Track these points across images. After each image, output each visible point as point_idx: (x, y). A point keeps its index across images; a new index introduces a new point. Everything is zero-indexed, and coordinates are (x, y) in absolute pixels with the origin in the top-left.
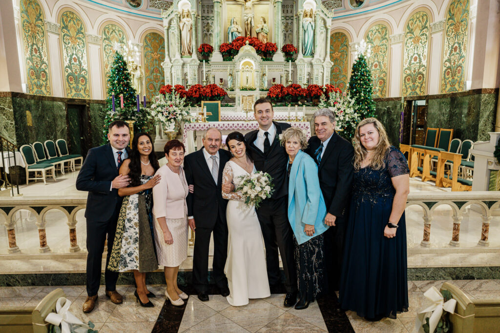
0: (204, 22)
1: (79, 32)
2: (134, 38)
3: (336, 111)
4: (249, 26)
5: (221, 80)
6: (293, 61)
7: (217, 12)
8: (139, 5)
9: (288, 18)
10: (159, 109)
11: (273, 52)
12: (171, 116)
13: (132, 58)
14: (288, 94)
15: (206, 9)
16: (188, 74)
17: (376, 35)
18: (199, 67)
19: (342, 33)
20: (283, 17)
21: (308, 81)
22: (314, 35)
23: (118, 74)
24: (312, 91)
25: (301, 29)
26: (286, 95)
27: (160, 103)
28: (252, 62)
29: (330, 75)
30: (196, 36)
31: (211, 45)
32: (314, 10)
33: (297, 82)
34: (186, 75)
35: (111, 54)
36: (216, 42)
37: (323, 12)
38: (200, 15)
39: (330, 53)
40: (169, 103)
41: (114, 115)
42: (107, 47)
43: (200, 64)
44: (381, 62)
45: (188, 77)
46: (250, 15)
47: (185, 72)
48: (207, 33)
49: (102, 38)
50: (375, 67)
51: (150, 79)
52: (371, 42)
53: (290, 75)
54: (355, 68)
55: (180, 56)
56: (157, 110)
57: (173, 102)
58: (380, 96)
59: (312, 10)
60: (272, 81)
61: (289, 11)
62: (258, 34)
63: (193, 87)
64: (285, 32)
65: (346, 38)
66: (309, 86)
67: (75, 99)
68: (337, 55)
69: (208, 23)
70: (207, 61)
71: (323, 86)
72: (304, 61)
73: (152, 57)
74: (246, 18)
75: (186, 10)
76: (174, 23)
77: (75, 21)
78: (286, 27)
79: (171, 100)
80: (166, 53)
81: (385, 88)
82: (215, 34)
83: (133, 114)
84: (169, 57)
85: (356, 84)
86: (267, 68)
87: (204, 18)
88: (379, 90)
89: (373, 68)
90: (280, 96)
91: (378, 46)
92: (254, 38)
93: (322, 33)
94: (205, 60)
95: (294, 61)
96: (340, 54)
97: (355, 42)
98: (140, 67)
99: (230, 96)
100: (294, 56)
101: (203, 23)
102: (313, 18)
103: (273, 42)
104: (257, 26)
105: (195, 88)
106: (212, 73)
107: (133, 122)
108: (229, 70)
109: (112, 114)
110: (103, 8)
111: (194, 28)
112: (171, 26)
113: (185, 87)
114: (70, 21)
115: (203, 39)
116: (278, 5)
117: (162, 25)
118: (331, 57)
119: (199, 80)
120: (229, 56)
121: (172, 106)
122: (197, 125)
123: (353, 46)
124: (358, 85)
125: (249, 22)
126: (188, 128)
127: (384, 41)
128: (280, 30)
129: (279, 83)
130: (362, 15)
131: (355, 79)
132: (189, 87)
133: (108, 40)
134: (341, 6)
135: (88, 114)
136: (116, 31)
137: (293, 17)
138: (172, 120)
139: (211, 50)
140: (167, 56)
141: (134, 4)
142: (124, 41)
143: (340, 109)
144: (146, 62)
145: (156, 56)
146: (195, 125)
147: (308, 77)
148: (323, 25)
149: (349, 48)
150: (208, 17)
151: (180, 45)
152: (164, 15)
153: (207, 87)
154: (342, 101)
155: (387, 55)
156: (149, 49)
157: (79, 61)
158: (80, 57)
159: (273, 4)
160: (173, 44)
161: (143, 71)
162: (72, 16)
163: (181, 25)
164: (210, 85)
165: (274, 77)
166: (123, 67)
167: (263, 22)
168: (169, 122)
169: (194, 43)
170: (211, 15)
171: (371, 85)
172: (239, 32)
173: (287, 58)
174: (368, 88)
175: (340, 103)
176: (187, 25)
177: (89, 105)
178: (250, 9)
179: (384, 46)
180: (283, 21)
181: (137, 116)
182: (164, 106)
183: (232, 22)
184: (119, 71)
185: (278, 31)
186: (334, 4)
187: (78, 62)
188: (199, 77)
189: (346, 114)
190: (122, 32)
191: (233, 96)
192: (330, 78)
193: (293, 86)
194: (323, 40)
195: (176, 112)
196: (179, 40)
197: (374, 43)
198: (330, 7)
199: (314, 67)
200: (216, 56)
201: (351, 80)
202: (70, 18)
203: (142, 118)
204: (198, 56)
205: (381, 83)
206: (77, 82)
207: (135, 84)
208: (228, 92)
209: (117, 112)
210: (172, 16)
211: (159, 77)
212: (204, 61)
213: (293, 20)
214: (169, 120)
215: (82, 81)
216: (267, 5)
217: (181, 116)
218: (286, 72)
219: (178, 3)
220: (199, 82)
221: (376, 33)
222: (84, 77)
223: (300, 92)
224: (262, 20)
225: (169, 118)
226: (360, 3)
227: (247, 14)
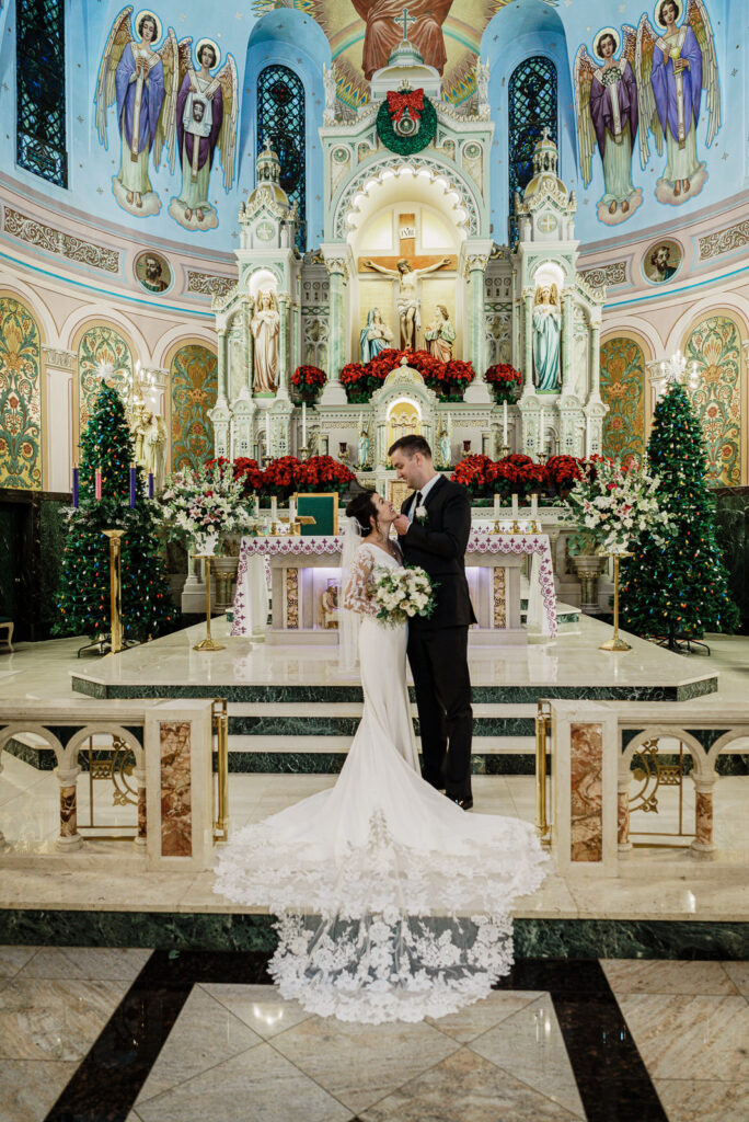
0: (306, 320)
1: (27, 342)
2: (151, 356)
3: (614, 507)
4: (410, 326)
5: (343, 445)
6: (512, 401)
7: (337, 295)
8: (164, 286)
9: (498, 307)
10: (181, 501)
11: (464, 383)
12: (209, 519)
13: (141, 399)
14: (500, 478)
15: (312, 292)
16: (267, 434)
17: (709, 342)
18: (292, 419)
19: (628, 340)
20: (488, 304)
21: (549, 449)
22: (561, 342)
23: (103, 431)
24: (557, 470)
25: (530, 330)
26: (496, 481)
27: (183, 487)
28: (416, 405)
29: (601, 435)
30: (289, 350)
31: (323, 369)
32: (560, 287)
33: (521, 450)
34: (262, 435)
35: (96, 391)
36: (333, 361)
37: (582, 292)
38: (299, 303)
39: (601, 386)
40: (205, 487)
41: (74, 515)
42: (88, 375)
43: (294, 412)
44: (726, 402)
45: (267, 442)
46: (411, 302)
47: (260, 428)
48: (314, 343)
49: (77, 356)
50: (711, 416)
51: (184, 448)
52: (697, 357)
53: (505, 434)
54: (662, 413)
55: (249, 394)
56: (176, 504)
57: (215, 486)
58: (727, 483)
59: (553, 288)
60: (463, 447)
61: (502, 292)
62: (429, 343)
63: (276, 462)
64: (494, 339)
65: (638, 351)
66: (550, 459)
67: (7, 490)
68: (617, 389)
69: (316, 322)
70: (311, 404)
71: (584, 459)
72: (537, 402)
73: (189, 399)
74: (402, 308)
75: (266, 293)
76: (239, 325)
77: (20, 319)
78: (495, 326)
79: (210, 482)
80: (221, 388)
81: (737, 464)
82: (330, 346)
83: (120, 513)
84: (227, 396)
85: (664, 451)
86: (450, 419)
87: (306, 311)
88: (722, 467)
89: (707, 417)
90: (481, 482)
91: (717, 367)
92: (420, 351)
93: (580, 339)
94: (307, 403)
95: (515, 403)
96: (624, 387)
97: (659, 359)
98: (158, 419)
99: (363, 483)
100: (515, 391)
102: (559, 305)
103: (465, 361)
104: (429, 325)
105: (280, 466)
106: (322, 431)
107: (120, 533)
108: (360, 424)
109: (71, 513)
110: (84, 292)
111: (282, 333)
112: (234, 328)
113: (260, 464)
114: (9, 318)
115: (304, 356)
116: (476, 278)
117: (212, 329)
118: (604, 395)
119: (291, 446)
120: (362, 392)
121: (210, 493)
122: (273, 541)
123: (655, 369)
124: (670, 453)
125: (409, 317)
126: (250, 548)
127: (730, 354)
128: (480, 332)
129: (480, 453)
130: (674, 298)
131: (662, 440)
132: (267, 463)
133: (92, 361)
134: (625, 280)
135: (35, 525)
136: (110, 342)
137: (511, 304)
138: (211, 528)
139: (320, 379)
140: (221, 396)
141: (154, 285)
142: (126, 363)
143: (624, 500)
144: (174, 409)
145: (197, 397)
146: (267, 542)
147: (548, 439)
148: (583, 322)
149: (647, 374)
150: (317, 308)
151: (250, 370)
152: (218, 305)
153: (308, 463)
154: (627, 483)
155: (738, 386)
156: (184, 382)
157: (24, 408)
158: (26, 397)
159: (465, 276)
160: (237, 370)
161: (166, 428)
162: (13, 308)
163: (255, 325)
164: (317, 458)
165: (467, 439)
166: (116, 416)
167: (442, 317)
168: (204, 534)
169: (281, 365)
170: (323, 304)
171: (701, 452)
172: (386, 341)
173: (499, 396)
174: (694, 461)
175: (622, 487)
176: (267, 325)
177: (38, 503)
178: (412, 288)
179: (730, 366)
180: (488, 313)
181: (128, 520)
182: (192, 494)
183: (371, 317)
184: (106, 424)
185: (476, 334)
186: (607, 274)
187: (19, 408)
188: (291, 441)
189: (639, 512)
190: (124, 345)
191: (370, 482)
192: (601, 440)
193: (513, 459)
194: (584, 354)
195: (221, 509)
196: (250, 360)
197: (706, 360)
198: (599, 283)
199: (562, 416)
200: (333, 393)
201: (652, 442)
202: (8, 313)
203: (139, 524)
204: (290, 394)
205: (726, 451)
206: (14, 453)
207: (143, 456)
208: (359, 474)
209: (81, 509)
210: (237, 307)
211: (202, 443)
212: (304, 404)
213: (511, 310)
214: (203, 529)
215: (27, 450)
216: (452, 282)
217: (232, 518)
218: (496, 428)
219: (248, 279)
220: (291, 452)
221: (709, 336)
222: (31, 441)
223: (529, 471)
224: (439, 312)
225: (202, 523)
226: (668, 271)
227: (405, 300)
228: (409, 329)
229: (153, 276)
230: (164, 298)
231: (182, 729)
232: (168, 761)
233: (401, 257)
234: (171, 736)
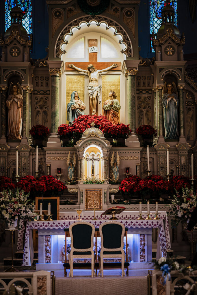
0: (36, 98)
3: (189, 208)
4: (95, 101)
5: (59, 170)
9: (144, 92)
11: (125, 136)
12: (15, 213)
14: (146, 188)
15: (39, 82)
18: (30, 154)
20: (139, 91)
21: (172, 172)
26: (143, 190)
33: (157, 172)
34: (12, 163)
36: (53, 123)
37: (190, 85)
38: (32, 90)
40: (13, 199)
43: (31, 151)
46: (95, 88)
48: (40, 110)
53: (148, 163)
57: (17, 198)
60: (125, 171)
61: (146, 83)
62: (106, 112)
64: (142, 109)
66: (172, 178)
69: (42, 98)
70: (41, 146)
74: (90, 91)
79: (15, 197)
87: (36, 92)
90: (135, 190)
92: (101, 117)
94: (39, 146)
95: (153, 147)
104: (105, 101)
106: (47, 161)
115: (35, 117)
116: (131, 80)
121: (16, 202)
125: (95, 96)
129: (134, 174)
138: (16, 218)
164: (45, 177)
165: (127, 167)
168: (12, 220)
170: (46, 89)
172: (82, 110)
173: (144, 142)
176: (16, 103)
178: (96, 80)
180: (138, 95)
182: (8, 203)
183: (73, 96)
188: (30, 167)
191: (75, 190)
200: (54, 141)
204: (28, 141)
208: (68, 186)
212: (37, 146)
213: (151, 94)
216: (118, 76)
217: (25, 213)
220: (29, 173)
223: (161, 185)
224: (111, 94)
225: (13, 215)
227: (92, 87)
228: (95, 103)
231: (44, 278)
232: (39, 288)
233: (89, 63)
234: (41, 281)
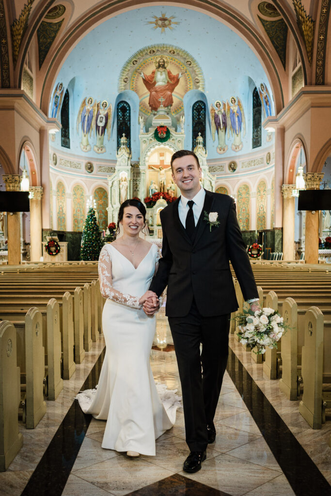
1: (63, 192)
2: (89, 192)
4: (163, 185)
8: (92, 171)
17: (243, 191)
23: (91, 218)
37: (209, 177)
38: (132, 179)
42: (75, 199)
44: (247, 208)
46: (163, 178)
48: (136, 189)
49: (73, 194)
50: (243, 211)
58: (246, 229)
62: (168, 190)
65: (227, 191)
67: (61, 231)
69: (137, 184)
73: (98, 203)
74: (161, 180)
75: (124, 178)
76: (116, 184)
77: (62, 187)
80: (109, 202)
82: (141, 190)
84: (111, 204)
87: (134, 181)
88: (246, 225)
97: (232, 194)
99: (151, 229)
101: (133, 183)
104: (168, 185)
108: (150, 214)
111: (129, 188)
112: (114, 185)
115: (133, 193)
117: (107, 184)
120: (150, 205)
125: (162, 183)
127: (248, 195)
130: (235, 178)
133: (76, 195)
134: (223, 170)
136: (79, 189)
141: (90, 171)
145: (101, 202)
150: (137, 180)
152: (109, 179)
155: (249, 204)
156: (97, 198)
158: (63, 207)
160: (115, 197)
162: (61, 184)
163: (121, 186)
166: (93, 214)
167: (171, 183)
170: (138, 178)
172: (156, 189)
176: (124, 186)
178: (163, 174)
179: (247, 198)
183: (152, 183)
186: (219, 168)
187: (62, 210)
190: (82, 189)
198: (217, 170)
202: (60, 186)
205: (247, 221)
206: (61, 221)
210: (114, 180)
215: (63, 220)
219: (118, 172)
221: (243, 189)
226: (234, 170)
227: (161, 178)
228: (162, 187)
229: (89, 169)
230: (93, 175)
233: (160, 165)
